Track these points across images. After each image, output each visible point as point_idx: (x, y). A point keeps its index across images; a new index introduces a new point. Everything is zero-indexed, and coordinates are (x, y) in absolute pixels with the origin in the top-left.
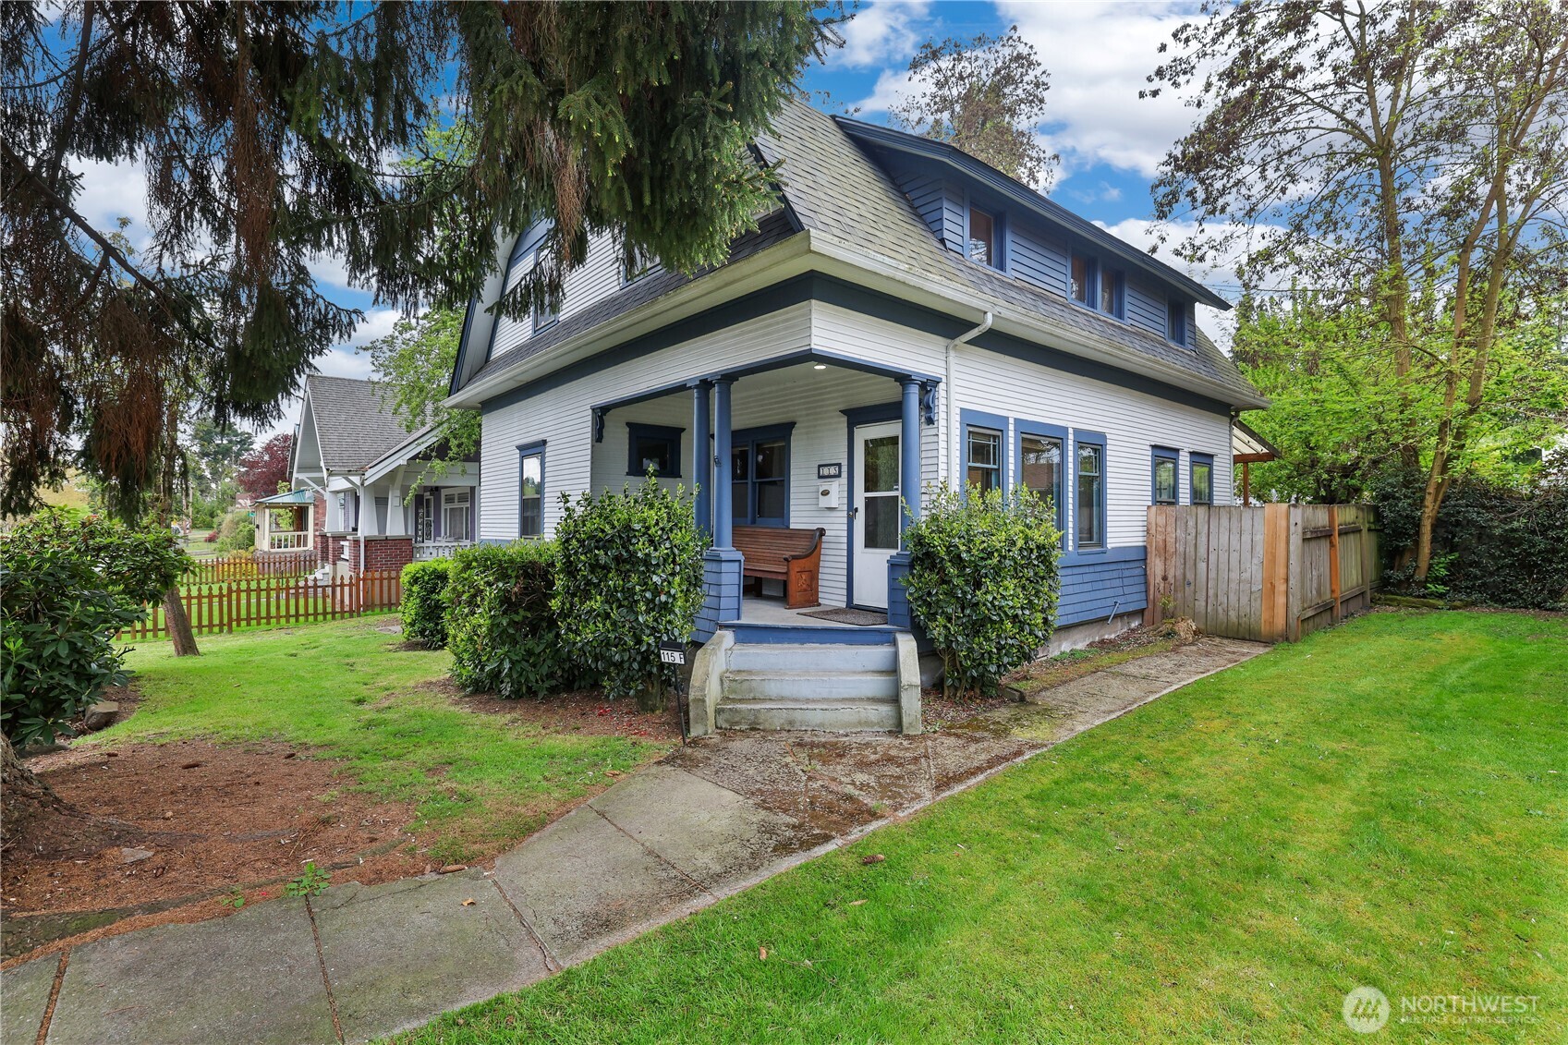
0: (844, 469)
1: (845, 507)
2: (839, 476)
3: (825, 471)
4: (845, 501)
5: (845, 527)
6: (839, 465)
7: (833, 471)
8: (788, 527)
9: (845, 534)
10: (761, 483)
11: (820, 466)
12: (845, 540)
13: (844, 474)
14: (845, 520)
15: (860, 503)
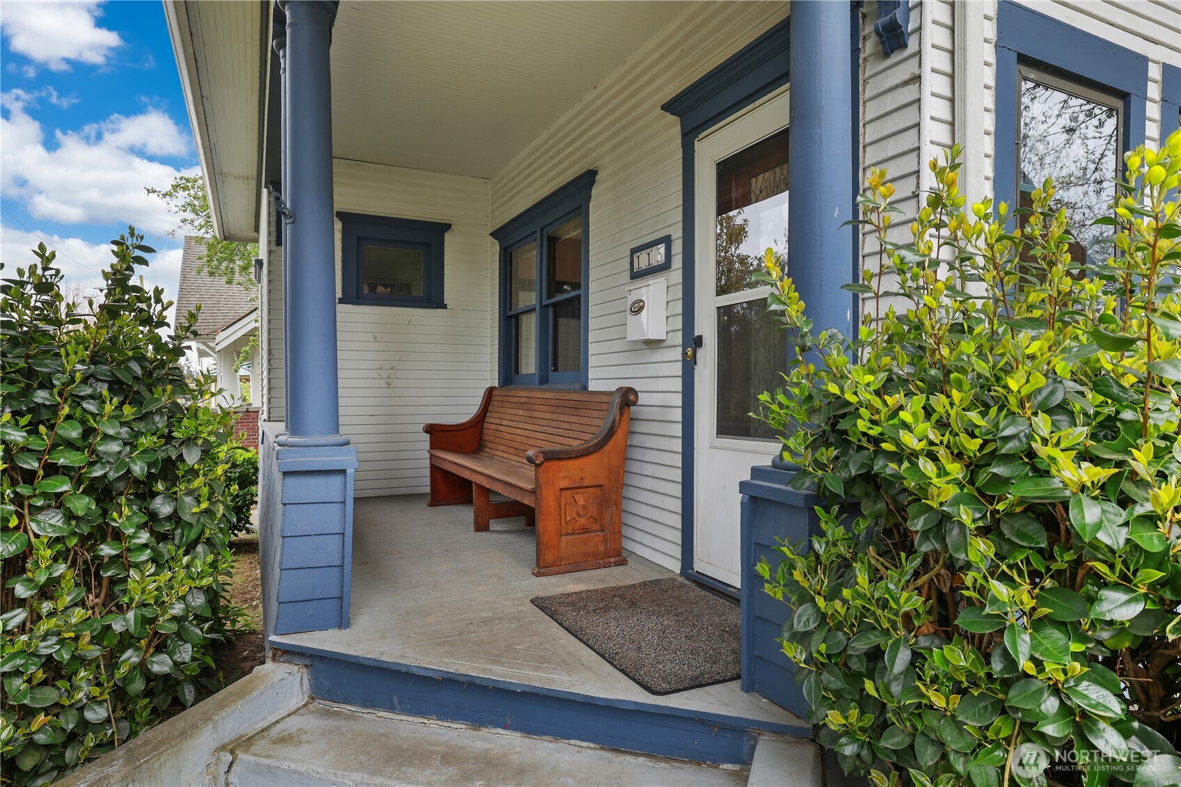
0: (677, 248)
1: (678, 338)
2: (666, 266)
3: (642, 261)
4: (678, 323)
5: (678, 385)
6: (667, 240)
7: (658, 255)
8: (585, 387)
9: (678, 400)
10: (555, 305)
11: (634, 251)
12: (678, 415)
13: (677, 262)
14: (678, 369)
15: (706, 326)
